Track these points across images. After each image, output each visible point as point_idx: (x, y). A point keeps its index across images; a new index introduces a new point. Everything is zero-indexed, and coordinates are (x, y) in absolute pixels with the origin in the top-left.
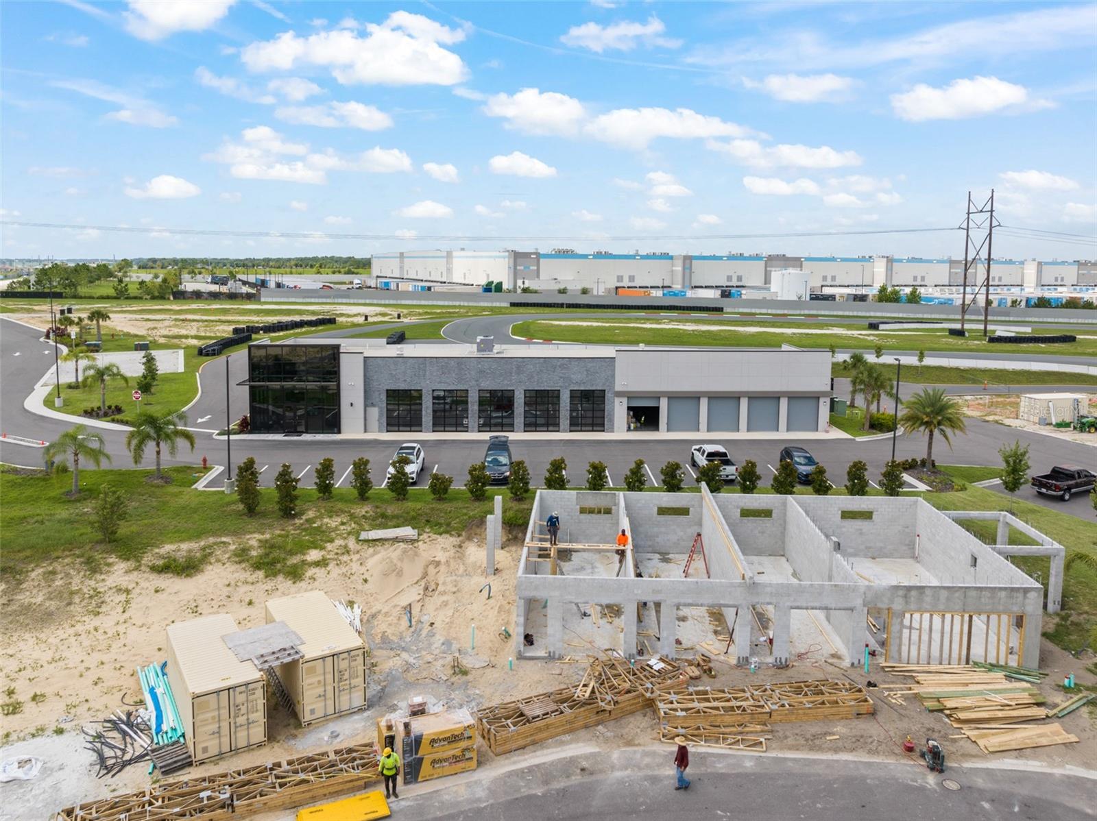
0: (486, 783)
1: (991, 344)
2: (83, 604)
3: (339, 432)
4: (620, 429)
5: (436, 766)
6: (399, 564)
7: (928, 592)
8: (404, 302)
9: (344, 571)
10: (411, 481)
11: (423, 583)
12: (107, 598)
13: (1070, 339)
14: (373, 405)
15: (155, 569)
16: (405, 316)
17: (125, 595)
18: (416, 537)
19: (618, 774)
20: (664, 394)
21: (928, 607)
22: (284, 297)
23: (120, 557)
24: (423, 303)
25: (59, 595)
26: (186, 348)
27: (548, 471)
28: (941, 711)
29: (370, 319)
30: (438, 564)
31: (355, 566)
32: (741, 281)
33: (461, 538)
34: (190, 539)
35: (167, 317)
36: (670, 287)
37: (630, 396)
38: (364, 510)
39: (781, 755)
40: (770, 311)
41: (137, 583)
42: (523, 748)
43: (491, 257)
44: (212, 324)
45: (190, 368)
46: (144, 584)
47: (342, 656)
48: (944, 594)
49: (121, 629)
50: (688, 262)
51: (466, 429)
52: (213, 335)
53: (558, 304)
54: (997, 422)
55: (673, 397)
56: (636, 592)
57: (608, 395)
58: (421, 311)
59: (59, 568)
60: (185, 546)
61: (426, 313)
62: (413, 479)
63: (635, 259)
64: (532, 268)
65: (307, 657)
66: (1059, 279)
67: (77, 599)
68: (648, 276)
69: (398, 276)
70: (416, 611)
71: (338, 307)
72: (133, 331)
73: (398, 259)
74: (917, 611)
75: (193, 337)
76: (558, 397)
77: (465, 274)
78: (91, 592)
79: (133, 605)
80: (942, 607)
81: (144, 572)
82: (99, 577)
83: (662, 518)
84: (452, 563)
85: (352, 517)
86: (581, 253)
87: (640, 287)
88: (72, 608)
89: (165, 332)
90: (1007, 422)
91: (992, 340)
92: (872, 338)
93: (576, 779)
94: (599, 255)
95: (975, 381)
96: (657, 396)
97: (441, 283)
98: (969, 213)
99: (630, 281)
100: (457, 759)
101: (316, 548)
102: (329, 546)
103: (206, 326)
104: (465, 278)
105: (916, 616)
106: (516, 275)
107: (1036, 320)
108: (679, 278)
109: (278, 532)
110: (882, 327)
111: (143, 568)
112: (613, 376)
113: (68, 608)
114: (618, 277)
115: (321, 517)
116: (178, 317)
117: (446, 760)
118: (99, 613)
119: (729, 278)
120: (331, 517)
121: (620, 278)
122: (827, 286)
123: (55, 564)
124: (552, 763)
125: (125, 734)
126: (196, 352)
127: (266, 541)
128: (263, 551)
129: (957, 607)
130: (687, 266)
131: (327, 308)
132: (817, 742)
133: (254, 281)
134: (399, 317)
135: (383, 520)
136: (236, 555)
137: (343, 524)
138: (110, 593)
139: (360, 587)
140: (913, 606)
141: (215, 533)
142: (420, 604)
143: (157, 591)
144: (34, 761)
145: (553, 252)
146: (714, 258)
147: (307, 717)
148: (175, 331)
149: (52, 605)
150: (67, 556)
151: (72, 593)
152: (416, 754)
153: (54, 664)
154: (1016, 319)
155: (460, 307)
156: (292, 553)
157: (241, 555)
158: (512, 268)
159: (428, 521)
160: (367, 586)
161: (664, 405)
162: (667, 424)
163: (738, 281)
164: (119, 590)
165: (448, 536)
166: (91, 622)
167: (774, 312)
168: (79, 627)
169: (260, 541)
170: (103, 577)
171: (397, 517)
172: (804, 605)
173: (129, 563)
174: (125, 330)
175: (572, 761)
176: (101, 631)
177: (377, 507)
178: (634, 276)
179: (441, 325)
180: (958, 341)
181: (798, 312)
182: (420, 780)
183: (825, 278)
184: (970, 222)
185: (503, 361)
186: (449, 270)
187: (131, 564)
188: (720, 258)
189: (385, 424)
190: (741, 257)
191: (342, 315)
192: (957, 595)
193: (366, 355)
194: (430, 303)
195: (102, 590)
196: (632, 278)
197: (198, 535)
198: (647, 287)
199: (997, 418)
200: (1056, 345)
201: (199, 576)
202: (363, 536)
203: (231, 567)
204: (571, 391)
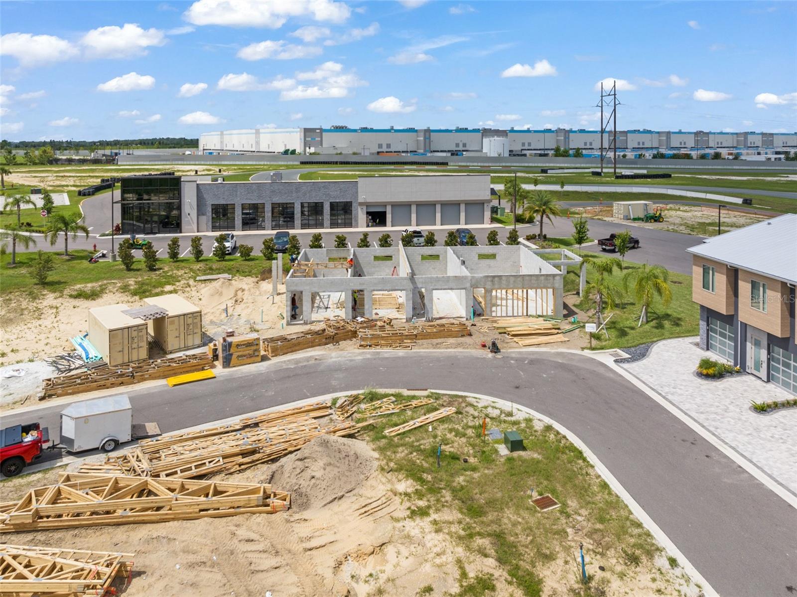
0: (265, 366)
1: (617, 180)
2: (30, 314)
3: (181, 232)
4: (362, 226)
5: (240, 359)
6: (220, 289)
7: (504, 278)
8: (223, 163)
9: (187, 295)
10: (227, 252)
11: (234, 299)
12: (44, 311)
13: (668, 176)
14: (203, 215)
15: (71, 296)
16: (224, 171)
17: (55, 309)
18: (230, 278)
19: (333, 360)
20: (389, 203)
21: (505, 286)
22: (135, 161)
23: (50, 291)
24: (238, 163)
25: (15, 310)
26: (68, 192)
27: (311, 241)
28: (505, 333)
29: (199, 173)
30: (243, 290)
31: (194, 293)
32: (465, 147)
33: (258, 279)
34: (91, 282)
35: (50, 175)
36: (415, 151)
37: (368, 205)
38: (198, 266)
39: (418, 351)
40: (479, 164)
41: (62, 304)
42: (287, 353)
43: (287, 132)
44: (83, 178)
45: (74, 203)
46: (65, 304)
47: (189, 316)
48: (512, 279)
49: (55, 325)
50: (427, 134)
51: (264, 229)
52: (86, 184)
53: (334, 162)
54: (599, 219)
55: (394, 205)
56: (351, 284)
57: (354, 205)
58: (236, 168)
59: (13, 297)
60: (89, 285)
61: (240, 169)
62: (228, 251)
63: (390, 132)
64: (317, 139)
65: (170, 315)
66: (683, 144)
67: (26, 312)
68: (399, 144)
69: (219, 149)
70: (230, 311)
71: (175, 166)
72: (26, 183)
73: (219, 136)
74: (498, 289)
75: (71, 186)
76: (322, 206)
77: (269, 145)
78: (35, 309)
79: (61, 314)
80: (512, 286)
81: (66, 298)
82: (37, 301)
83: (377, 263)
84: (252, 290)
85: (191, 270)
86: (352, 128)
87: (395, 152)
88: (24, 316)
89: (51, 183)
90: (605, 219)
91: (617, 177)
92: (541, 178)
93: (313, 362)
94: (364, 130)
95: (596, 199)
96: (385, 205)
97: (251, 152)
98: (602, 96)
99: (387, 148)
100: (251, 356)
101: (170, 284)
102: (178, 284)
103: (80, 180)
104: (269, 148)
105: (499, 291)
106: (306, 144)
107: (654, 166)
108: (422, 146)
109: (146, 278)
110: (549, 171)
111: (64, 296)
112: (357, 192)
113: (21, 317)
114: (379, 145)
115: (172, 270)
116: (58, 174)
117: (244, 356)
118: (40, 319)
119: (457, 145)
120: (178, 270)
121: (380, 146)
122: (526, 150)
123: (10, 295)
124: (301, 358)
125: (69, 360)
126: (77, 194)
127: (139, 282)
128: (137, 286)
129: (519, 286)
130: (427, 136)
131: (168, 167)
132: (438, 346)
133: (110, 154)
134: (220, 171)
135: (211, 270)
136: (122, 289)
137: (186, 273)
138: (46, 308)
139: (197, 303)
140: (496, 286)
141: (107, 279)
142: (233, 308)
143: (74, 307)
144: (21, 370)
145: (332, 128)
146: (447, 131)
147: (170, 348)
148: (58, 183)
149: (12, 316)
150: (17, 292)
151: (22, 310)
152: (229, 352)
153: (19, 339)
154: (641, 166)
155: (264, 165)
156: (155, 287)
157: (125, 289)
158: (303, 139)
159: (238, 271)
160: (201, 302)
161: (389, 210)
162: (392, 222)
163: (463, 147)
164: (51, 307)
165: (250, 277)
166: (36, 323)
167: (482, 164)
168: (29, 325)
169: (136, 282)
170: (40, 301)
171: (219, 269)
172: (440, 287)
173: (56, 294)
174: (20, 183)
175: (311, 357)
176: (43, 326)
177: (207, 265)
178: (390, 144)
179: (250, 175)
180: (597, 179)
181: (498, 164)
182: (231, 365)
183: (523, 144)
184: (603, 102)
185: (287, 184)
186: (258, 143)
187: (57, 294)
188: (451, 131)
189: (211, 226)
190: (466, 130)
191: (179, 171)
192: (519, 279)
193: (198, 182)
194: (243, 163)
195: (41, 307)
196: (389, 146)
197: (97, 280)
198: (400, 152)
199: (600, 217)
200: (658, 180)
201: (99, 300)
202: (198, 278)
203: (118, 295)
204: (331, 203)
